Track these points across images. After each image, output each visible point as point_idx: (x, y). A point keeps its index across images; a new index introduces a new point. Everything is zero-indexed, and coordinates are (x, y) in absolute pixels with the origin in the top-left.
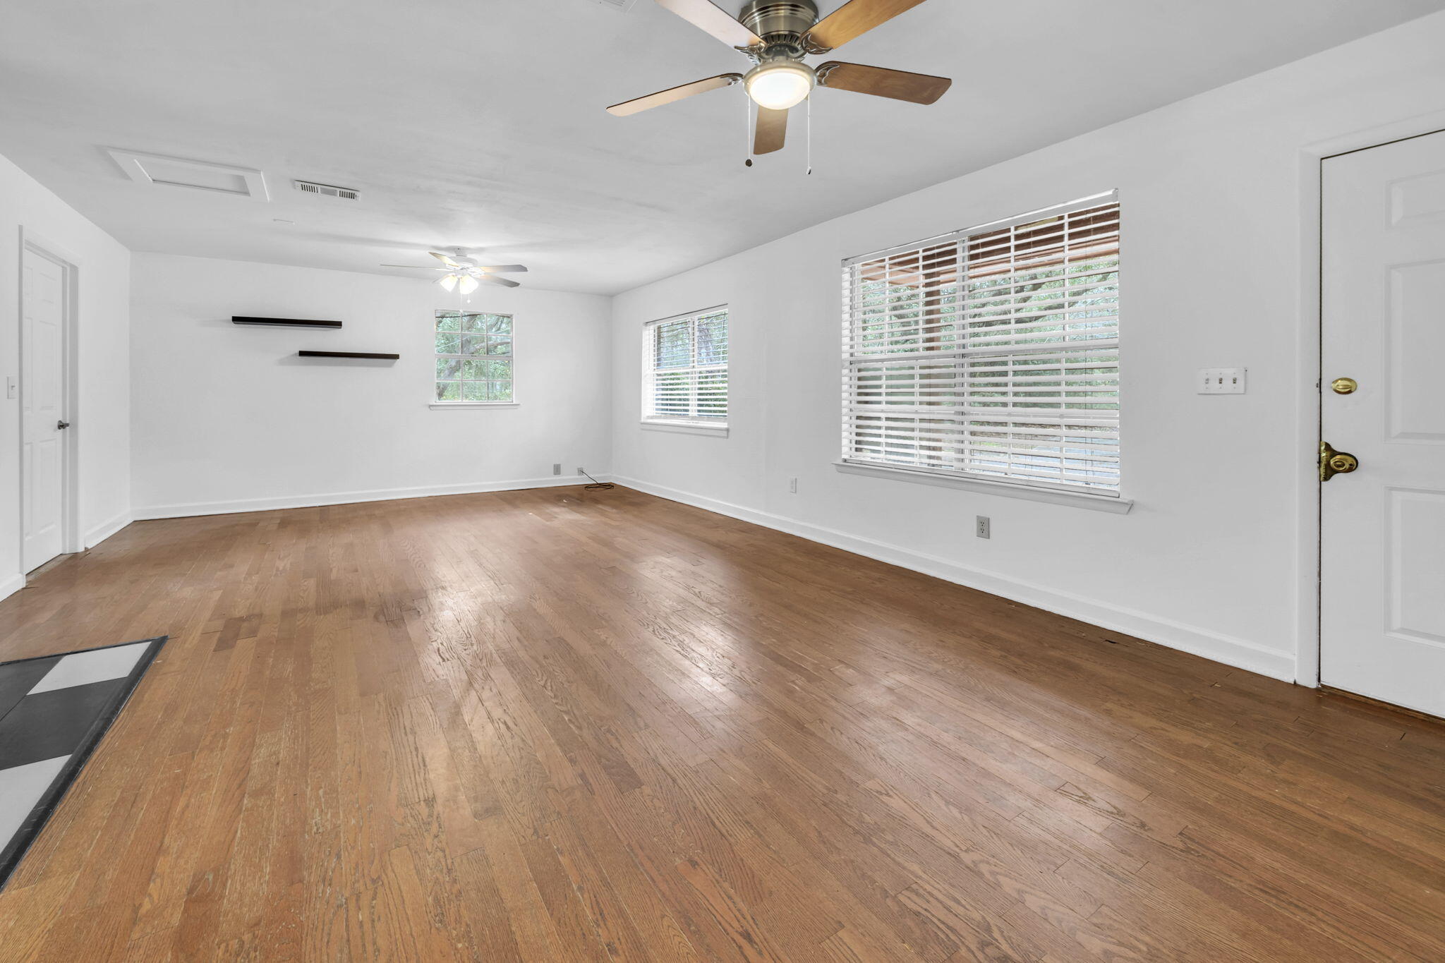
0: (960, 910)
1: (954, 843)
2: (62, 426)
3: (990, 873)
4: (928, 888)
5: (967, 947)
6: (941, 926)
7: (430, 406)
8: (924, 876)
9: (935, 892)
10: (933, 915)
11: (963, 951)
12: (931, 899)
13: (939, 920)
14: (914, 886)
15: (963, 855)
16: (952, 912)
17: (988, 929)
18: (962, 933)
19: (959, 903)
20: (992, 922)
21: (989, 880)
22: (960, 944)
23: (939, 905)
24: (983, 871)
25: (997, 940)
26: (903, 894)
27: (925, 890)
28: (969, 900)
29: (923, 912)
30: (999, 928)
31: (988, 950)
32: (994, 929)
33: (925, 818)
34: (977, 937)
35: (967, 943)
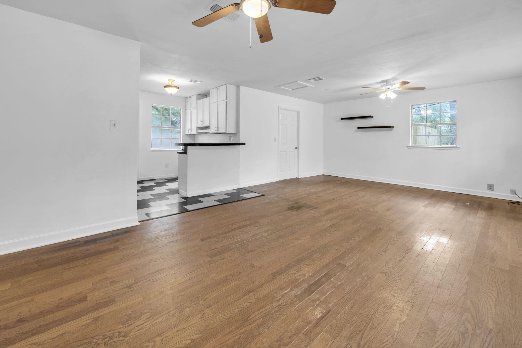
0: (136, 330)
1: (168, 336)
2: (296, 148)
3: (148, 346)
4: (149, 322)
5: (122, 328)
6: (133, 322)
7: (408, 147)
8: (154, 322)
9: (146, 324)
10: (137, 321)
11: (121, 326)
12: (144, 322)
13: (135, 322)
14: (151, 318)
15: (161, 338)
16: (136, 327)
17: (124, 336)
18: (127, 328)
19: (139, 330)
20: (127, 338)
21: (145, 344)
22: (124, 326)
23: (141, 324)
24: (150, 343)
25: (119, 338)
26: (149, 314)
27: (149, 321)
28: (138, 334)
29: (140, 318)
30: (123, 340)
31: (117, 334)
32: (124, 338)
33: (184, 328)
34: (123, 332)
35: (123, 328)
